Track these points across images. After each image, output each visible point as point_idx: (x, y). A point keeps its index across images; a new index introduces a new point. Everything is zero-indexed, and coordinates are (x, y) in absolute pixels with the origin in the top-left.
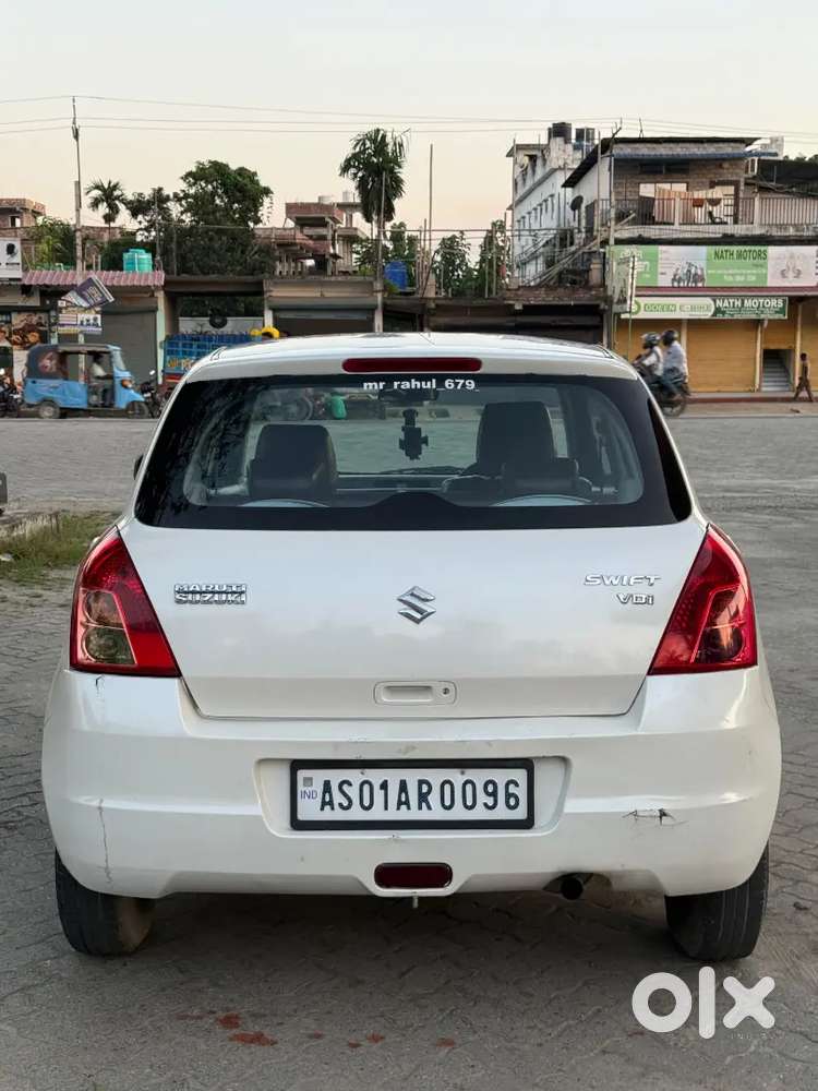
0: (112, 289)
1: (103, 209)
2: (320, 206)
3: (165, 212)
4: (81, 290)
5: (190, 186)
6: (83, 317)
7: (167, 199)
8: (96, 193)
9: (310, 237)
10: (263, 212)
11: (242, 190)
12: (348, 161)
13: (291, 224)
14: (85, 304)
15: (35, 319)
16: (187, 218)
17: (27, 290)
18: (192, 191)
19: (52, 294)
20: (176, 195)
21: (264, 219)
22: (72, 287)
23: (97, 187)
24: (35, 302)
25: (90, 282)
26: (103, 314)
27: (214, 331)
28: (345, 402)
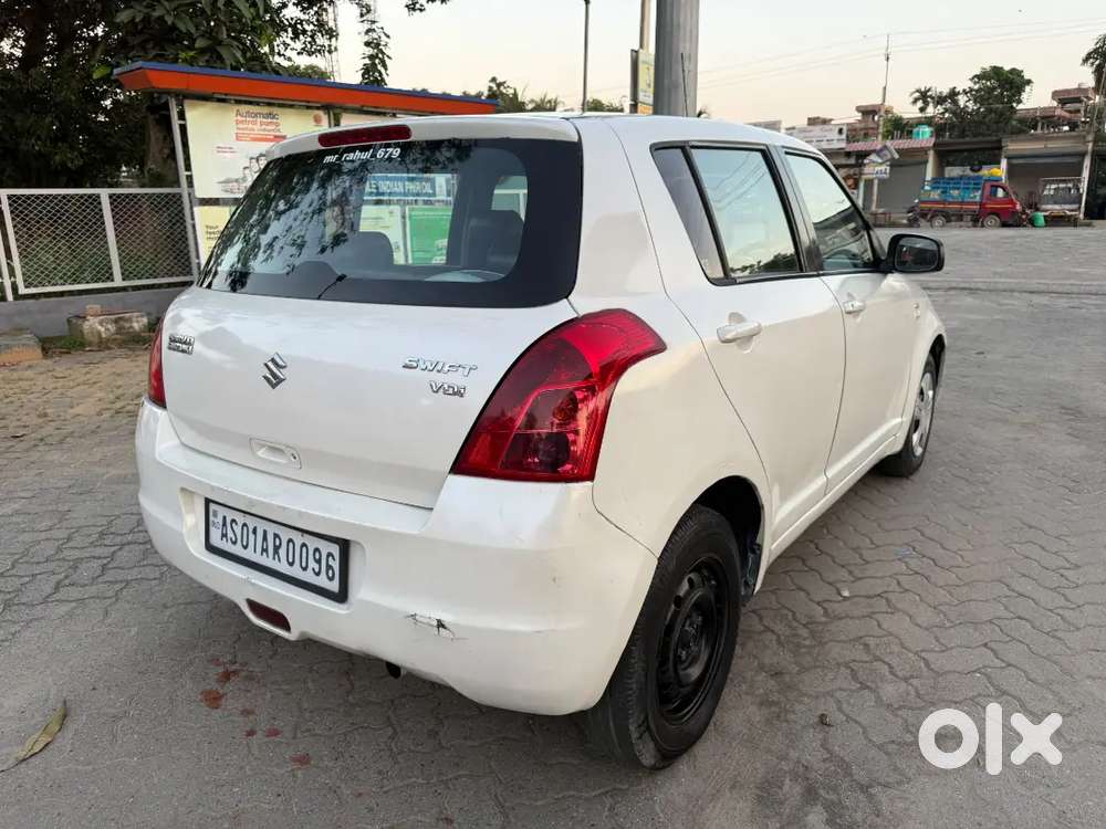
0: (898, 151)
1: (920, 104)
2: (1080, 90)
3: (955, 102)
4: (878, 152)
5: (975, 83)
6: (878, 168)
7: (959, 93)
8: (917, 94)
9: (1070, 112)
10: (1024, 96)
11: (1011, 83)
12: (1089, 54)
13: (1055, 104)
14: (880, 161)
15: (852, 171)
16: (971, 105)
17: (848, 154)
18: (976, 87)
19: (862, 155)
20: (964, 91)
21: (1024, 101)
22: (874, 151)
23: (917, 91)
24: (852, 161)
25: (885, 147)
26: (891, 166)
27: (971, 174)
28: (1045, 217)
